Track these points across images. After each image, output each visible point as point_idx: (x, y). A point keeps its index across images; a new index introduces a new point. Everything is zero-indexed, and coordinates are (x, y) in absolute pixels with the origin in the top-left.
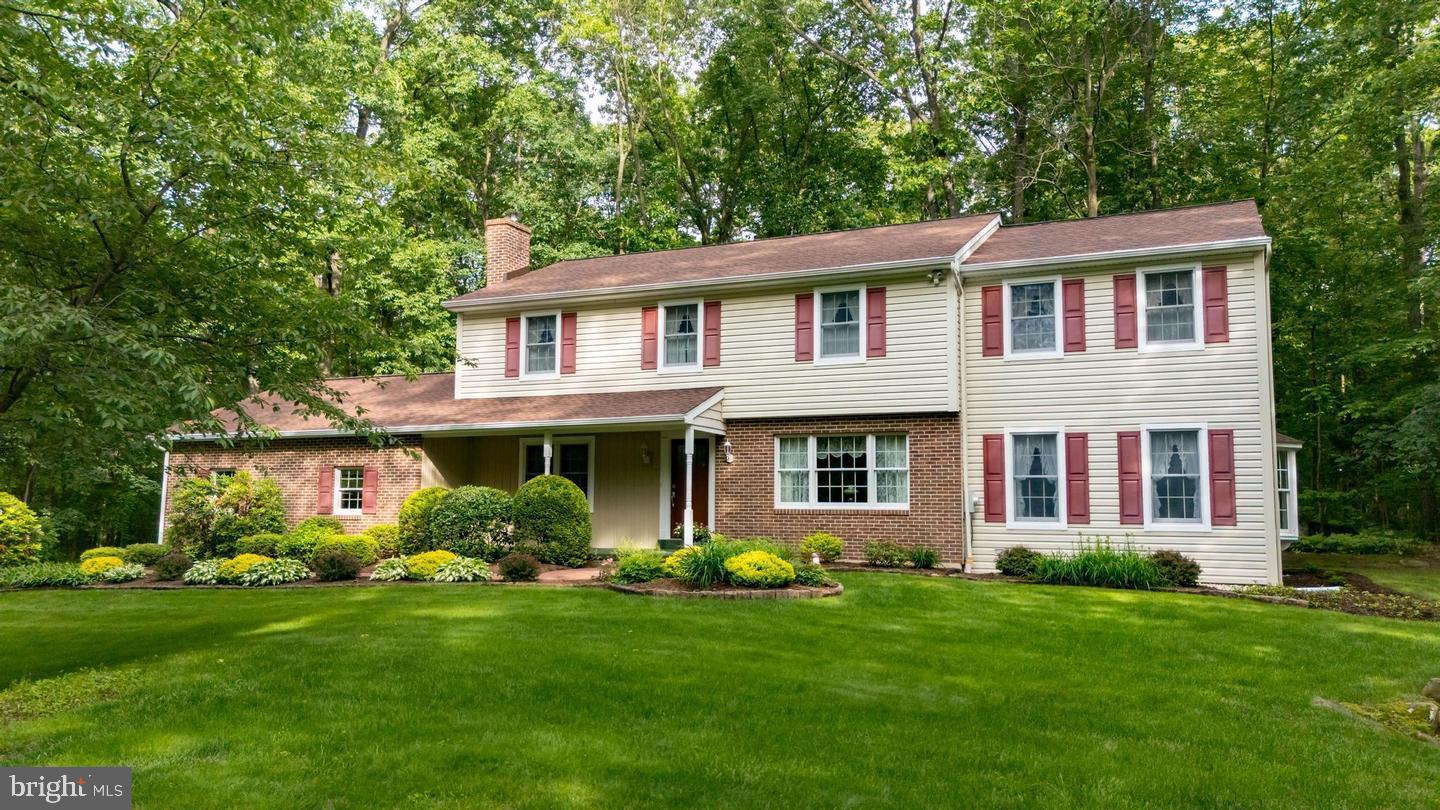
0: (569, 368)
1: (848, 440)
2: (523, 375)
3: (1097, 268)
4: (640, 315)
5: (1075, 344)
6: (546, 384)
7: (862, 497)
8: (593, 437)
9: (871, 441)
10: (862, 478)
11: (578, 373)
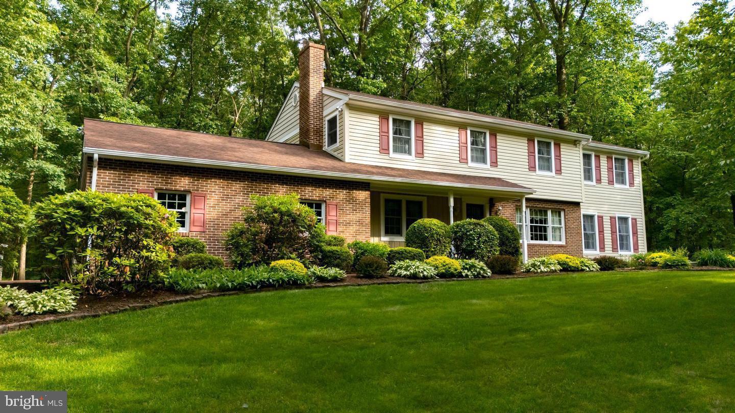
0: (420, 154)
1: (541, 211)
2: (392, 154)
3: (604, 153)
4: (457, 132)
5: (599, 181)
6: (406, 162)
7: (546, 239)
8: (426, 198)
9: (549, 213)
10: (545, 229)
11: (425, 158)
